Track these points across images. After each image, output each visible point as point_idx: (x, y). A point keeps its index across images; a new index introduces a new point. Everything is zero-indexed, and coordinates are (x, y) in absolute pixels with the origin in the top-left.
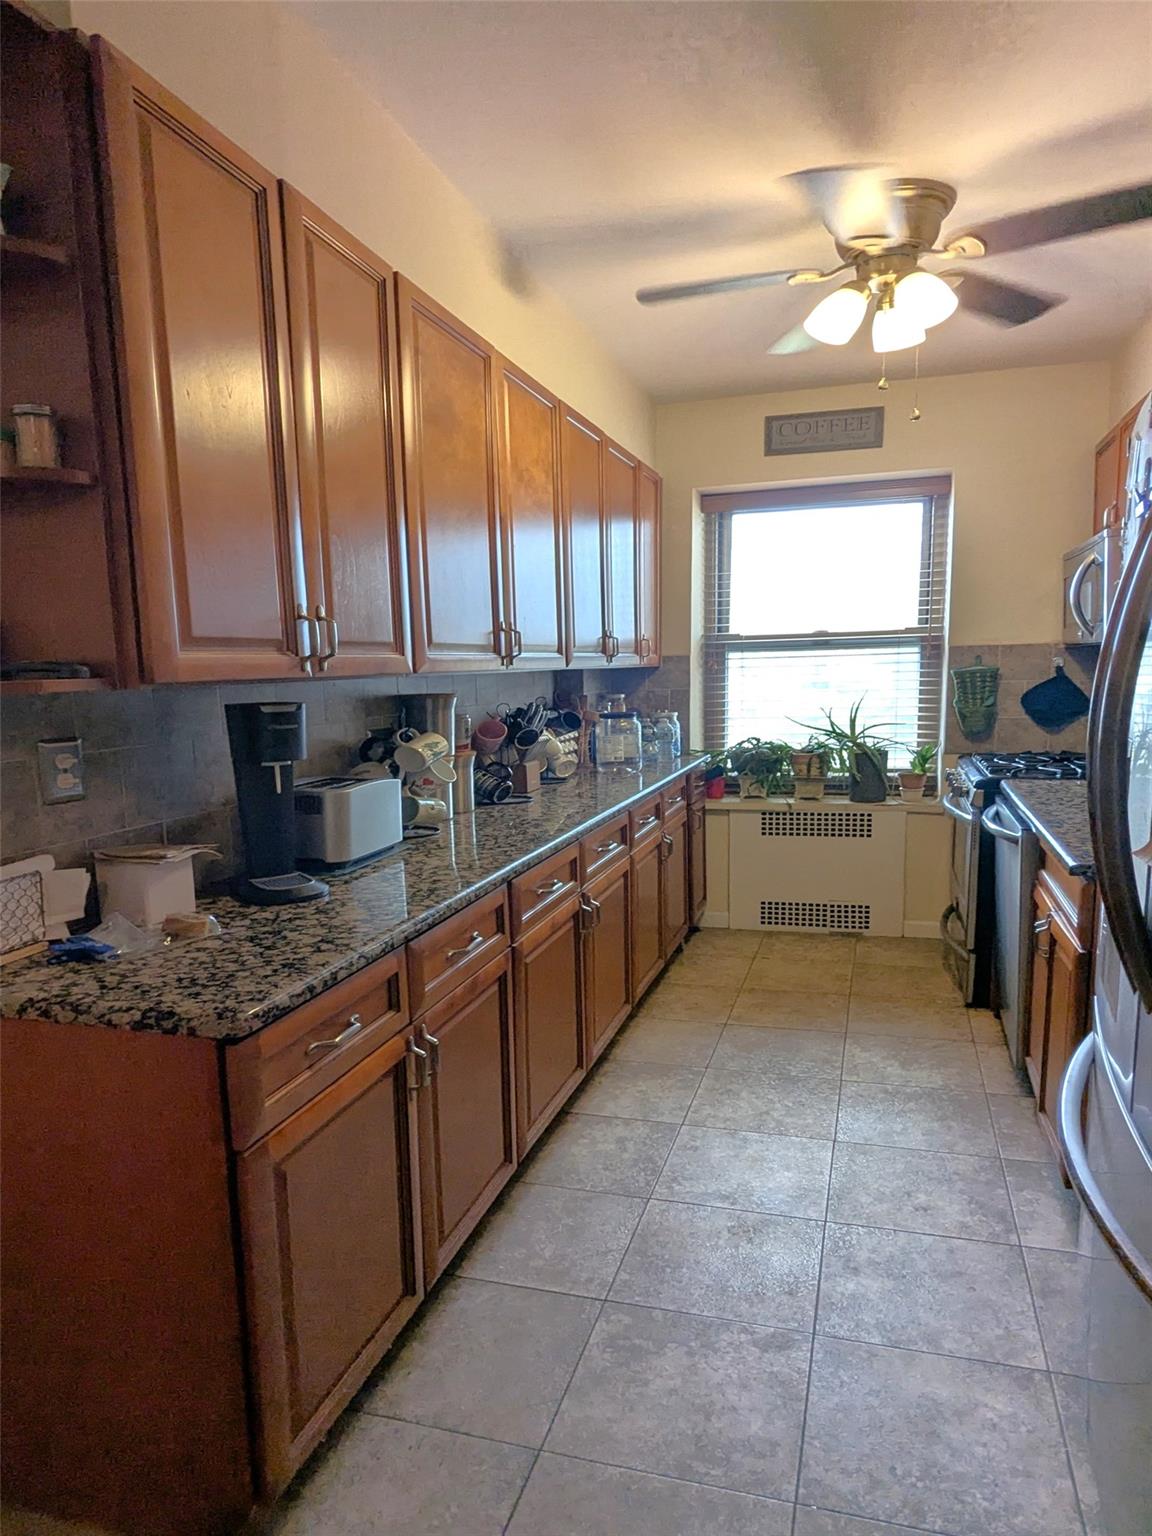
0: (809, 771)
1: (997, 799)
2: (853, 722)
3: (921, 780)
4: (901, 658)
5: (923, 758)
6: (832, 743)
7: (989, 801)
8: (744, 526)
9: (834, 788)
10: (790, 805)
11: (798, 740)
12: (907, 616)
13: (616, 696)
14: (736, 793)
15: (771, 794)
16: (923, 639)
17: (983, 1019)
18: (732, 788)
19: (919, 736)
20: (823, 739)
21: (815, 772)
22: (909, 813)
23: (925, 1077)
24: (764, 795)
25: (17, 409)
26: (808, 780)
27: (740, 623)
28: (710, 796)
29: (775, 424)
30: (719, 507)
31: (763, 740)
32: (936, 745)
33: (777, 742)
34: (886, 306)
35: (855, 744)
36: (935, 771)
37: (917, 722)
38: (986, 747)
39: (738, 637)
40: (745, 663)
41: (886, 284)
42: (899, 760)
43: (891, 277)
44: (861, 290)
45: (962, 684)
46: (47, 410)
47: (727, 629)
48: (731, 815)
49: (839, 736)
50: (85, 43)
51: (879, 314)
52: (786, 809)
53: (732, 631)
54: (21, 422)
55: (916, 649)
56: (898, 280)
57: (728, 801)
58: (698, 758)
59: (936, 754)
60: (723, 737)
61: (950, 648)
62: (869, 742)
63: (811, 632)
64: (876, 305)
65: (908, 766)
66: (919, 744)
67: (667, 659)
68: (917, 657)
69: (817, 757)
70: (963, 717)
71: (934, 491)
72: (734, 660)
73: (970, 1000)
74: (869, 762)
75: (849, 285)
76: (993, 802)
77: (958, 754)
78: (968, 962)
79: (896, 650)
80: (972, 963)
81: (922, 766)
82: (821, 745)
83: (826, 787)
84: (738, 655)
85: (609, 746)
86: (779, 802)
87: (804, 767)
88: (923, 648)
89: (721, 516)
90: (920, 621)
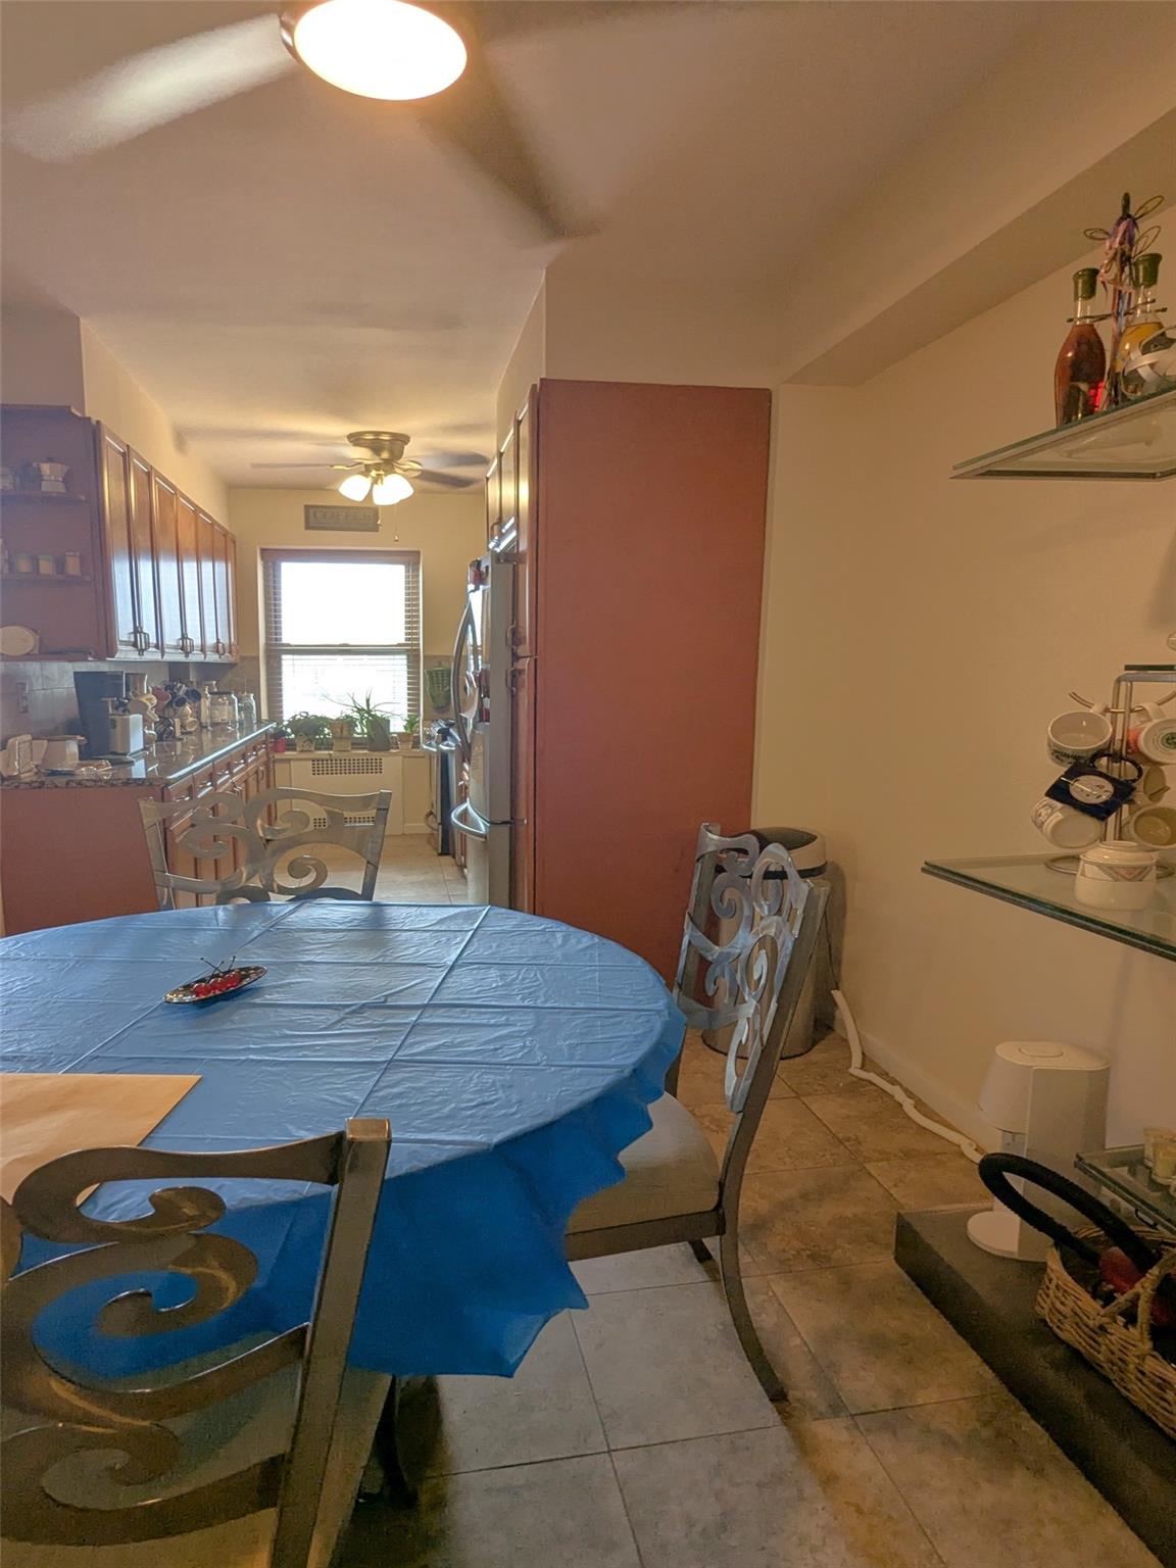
0: (342, 732)
1: (448, 738)
2: (368, 701)
3: (410, 737)
4: (396, 662)
5: (411, 723)
6: (356, 715)
7: (444, 739)
8: (289, 571)
9: (357, 744)
10: (330, 755)
11: (333, 712)
12: (397, 635)
13: (209, 683)
14: (295, 750)
15: (316, 749)
16: (408, 650)
17: (447, 859)
18: (291, 746)
19: (409, 711)
20: (349, 713)
21: (345, 733)
22: (404, 757)
23: (415, 878)
24: (313, 749)
25: (67, 553)
26: (341, 738)
27: (289, 635)
28: (276, 751)
29: (312, 511)
30: (273, 557)
31: (310, 714)
32: (419, 715)
33: (319, 715)
34: (379, 481)
35: (370, 715)
36: (418, 732)
37: (407, 702)
38: (445, 716)
39: (288, 645)
40: (296, 662)
41: (379, 475)
42: (397, 726)
43: (381, 472)
44: (367, 476)
45: (431, 678)
46: (78, 554)
47: (281, 639)
48: (292, 762)
49: (360, 710)
50: (94, 423)
51: (375, 486)
52: (328, 757)
53: (284, 641)
54: (68, 558)
55: (405, 657)
56: (386, 475)
57: (288, 754)
58: (266, 725)
59: (419, 722)
60: (282, 712)
61: (424, 657)
62: (379, 714)
63: (337, 643)
64: (375, 481)
65: (403, 730)
66: (409, 716)
67: (243, 658)
68: (405, 662)
69: (347, 723)
70: (433, 698)
71: (411, 559)
72: (287, 661)
73: (440, 851)
74: (379, 725)
75: (362, 473)
76: (446, 740)
77: (430, 719)
78: (438, 830)
79: (391, 657)
80: (440, 831)
81: (411, 728)
82: (347, 716)
83: (353, 744)
84: (290, 657)
85: (217, 712)
86: (324, 753)
87: (339, 730)
88: (408, 656)
89: (274, 563)
90: (407, 639)
